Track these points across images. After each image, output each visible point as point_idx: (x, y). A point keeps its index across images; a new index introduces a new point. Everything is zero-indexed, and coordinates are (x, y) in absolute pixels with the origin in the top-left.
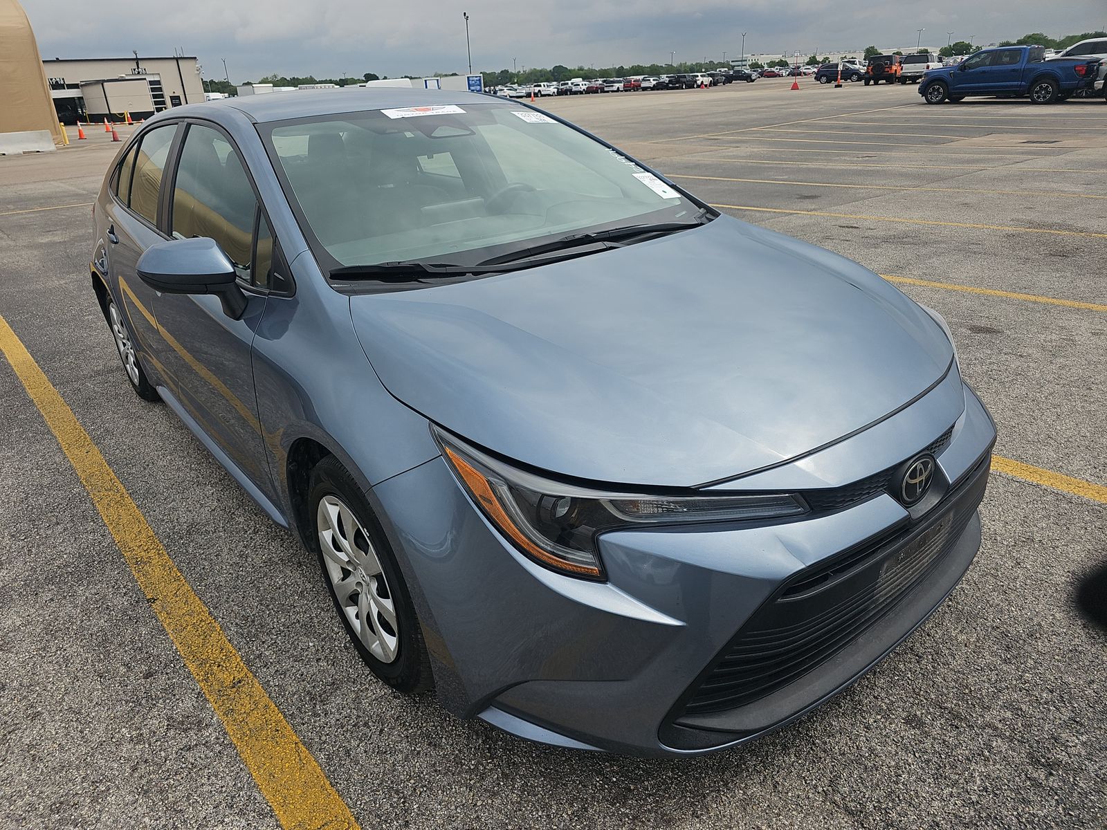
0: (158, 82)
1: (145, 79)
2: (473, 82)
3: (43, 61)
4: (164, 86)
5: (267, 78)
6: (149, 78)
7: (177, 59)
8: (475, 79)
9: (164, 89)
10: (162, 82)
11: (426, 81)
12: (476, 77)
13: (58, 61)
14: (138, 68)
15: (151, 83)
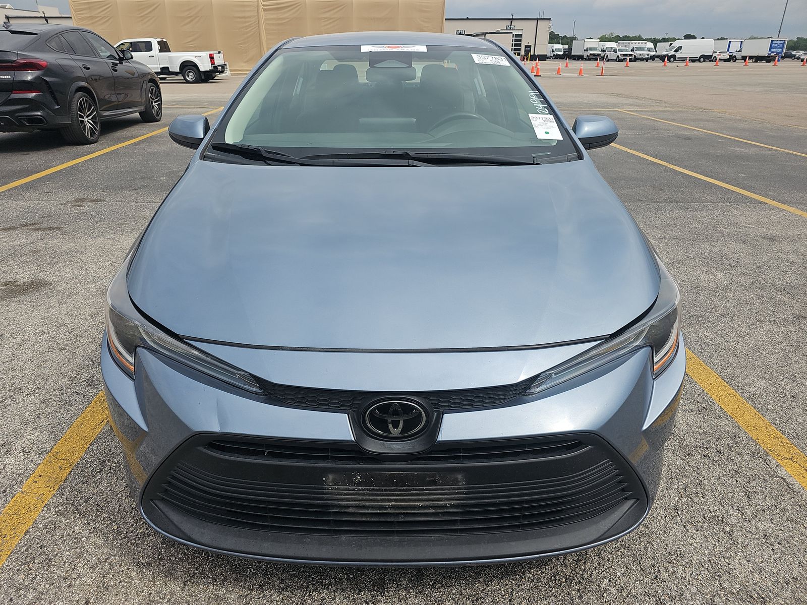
0: (521, 36)
1: (512, 33)
2: (776, 45)
3: (446, 19)
4: (523, 38)
5: (605, 36)
6: (515, 33)
7: (537, 20)
8: (779, 42)
9: (523, 41)
10: (523, 36)
11: (730, 42)
12: (781, 41)
13: (468, 19)
14: (511, 25)
15: (517, 36)
